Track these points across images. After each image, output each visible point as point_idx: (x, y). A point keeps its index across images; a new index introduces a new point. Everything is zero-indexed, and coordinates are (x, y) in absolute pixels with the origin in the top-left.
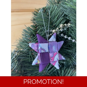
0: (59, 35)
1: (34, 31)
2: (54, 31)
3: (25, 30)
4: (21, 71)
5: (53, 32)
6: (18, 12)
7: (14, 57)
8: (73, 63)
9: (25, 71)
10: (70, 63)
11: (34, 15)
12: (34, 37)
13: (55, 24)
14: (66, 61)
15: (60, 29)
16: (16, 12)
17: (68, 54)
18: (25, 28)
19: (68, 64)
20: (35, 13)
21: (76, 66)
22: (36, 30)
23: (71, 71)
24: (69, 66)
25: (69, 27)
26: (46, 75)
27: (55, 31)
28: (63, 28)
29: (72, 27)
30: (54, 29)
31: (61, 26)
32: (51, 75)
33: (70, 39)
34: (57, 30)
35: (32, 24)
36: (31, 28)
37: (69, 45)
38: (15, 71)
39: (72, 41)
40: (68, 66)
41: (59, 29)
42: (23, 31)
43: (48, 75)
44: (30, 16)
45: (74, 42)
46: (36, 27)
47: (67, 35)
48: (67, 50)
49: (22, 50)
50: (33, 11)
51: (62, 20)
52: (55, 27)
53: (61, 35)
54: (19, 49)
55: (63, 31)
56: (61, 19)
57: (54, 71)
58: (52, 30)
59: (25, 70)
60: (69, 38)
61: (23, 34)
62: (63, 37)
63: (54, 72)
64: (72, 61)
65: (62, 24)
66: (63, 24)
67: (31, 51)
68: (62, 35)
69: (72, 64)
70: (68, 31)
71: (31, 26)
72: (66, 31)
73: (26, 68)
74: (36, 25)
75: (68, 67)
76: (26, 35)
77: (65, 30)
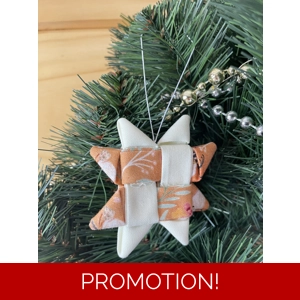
0: (205, 110)
1: (113, 95)
2: (187, 96)
4: (71, 241)
5: (185, 98)
8: (257, 216)
9: (83, 239)
10: (247, 213)
13: (193, 68)
15: (212, 88)
17: (240, 181)
19: (241, 216)
20: (122, 31)
22: (120, 91)
23: (250, 245)
24: (245, 224)
25: (243, 80)
26: (159, 257)
27: (193, 96)
28: (222, 85)
29: (255, 78)
30: (187, 88)
31: (214, 74)
32: (179, 255)
33: (247, 124)
34: (197, 92)
36: (102, 84)
38: (49, 239)
39: (254, 131)
40: (239, 224)
41: (208, 86)
42: (74, 99)
43: (167, 255)
46: (121, 82)
47: (235, 110)
48: (236, 165)
49: (74, 164)
52: (190, 82)
54: (65, 162)
55: (222, 96)
58: (181, 91)
59: (85, 237)
60: (244, 121)
61: (75, 106)
62: (219, 118)
64: (255, 205)
65: (219, 67)
66: (223, 68)
69: (254, 217)
70: (240, 93)
71: (103, 78)
72: (231, 94)
73: (87, 228)
74: (120, 74)
75: (240, 227)
77: (229, 90)
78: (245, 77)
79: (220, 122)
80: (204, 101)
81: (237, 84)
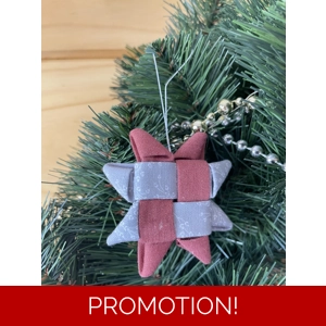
0: (217, 139)
1: (123, 126)
2: (196, 125)
3: (90, 123)
4: (78, 279)
5: (195, 128)
6: (64, 59)
7: (51, 227)
8: (271, 246)
9: (90, 278)
10: (260, 243)
11: (122, 70)
12: (125, 149)
13: (201, 99)
14: (248, 235)
15: (221, 119)
16: (58, 59)
17: (252, 211)
18: (90, 117)
19: (254, 246)
20: (127, 62)
21: (283, 254)
22: (131, 122)
23: (266, 273)
24: (259, 255)
25: (251, 110)
27: (203, 126)
28: (231, 115)
29: (262, 109)
30: (196, 118)
33: (257, 153)
34: (207, 122)
35: (117, 103)
36: (111, 115)
37: (256, 177)
38: (55, 278)
39: (264, 160)
40: (253, 255)
41: (217, 117)
42: (83, 130)
44: (109, 74)
45: (273, 162)
46: (132, 113)
47: (245, 139)
48: (248, 195)
49: (80, 197)
50: (121, 55)
51: (227, 84)
52: (200, 112)
53: (222, 141)
54: (69, 195)
55: (231, 125)
56: (221, 79)
57: (202, 276)
58: (191, 121)
59: (92, 275)
60: (255, 150)
61: (84, 137)
62: (229, 146)
63: (202, 279)
64: (268, 235)
65: (226, 98)
66: (231, 99)
67: (114, 203)
68: (227, 138)
69: (268, 247)
70: (248, 122)
71: (114, 109)
72: (239, 123)
73: (95, 266)
74: (131, 105)
75: (254, 258)
76: (96, 143)
77: (238, 119)
78: (253, 108)
79: (230, 151)
80: (215, 131)
81: (245, 114)
